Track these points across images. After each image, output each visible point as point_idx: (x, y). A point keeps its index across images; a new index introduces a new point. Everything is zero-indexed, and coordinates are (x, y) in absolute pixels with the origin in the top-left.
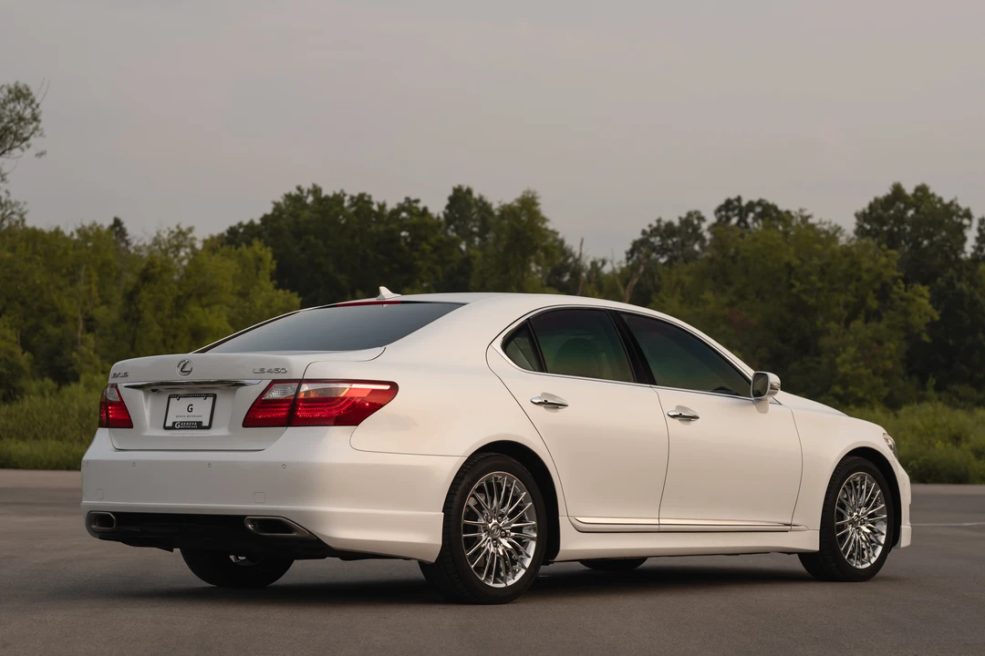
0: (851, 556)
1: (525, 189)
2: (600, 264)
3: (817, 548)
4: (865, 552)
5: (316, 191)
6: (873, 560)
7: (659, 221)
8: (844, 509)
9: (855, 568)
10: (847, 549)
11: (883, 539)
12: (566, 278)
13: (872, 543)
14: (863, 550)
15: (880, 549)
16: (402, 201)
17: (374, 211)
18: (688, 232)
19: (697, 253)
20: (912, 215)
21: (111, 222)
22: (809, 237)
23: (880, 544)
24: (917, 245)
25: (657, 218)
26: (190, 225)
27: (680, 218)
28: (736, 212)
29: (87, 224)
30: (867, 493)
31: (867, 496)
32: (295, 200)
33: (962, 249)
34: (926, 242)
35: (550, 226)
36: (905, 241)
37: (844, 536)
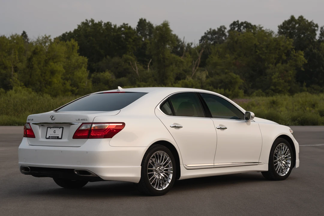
0: (279, 172)
1: (165, 20)
2: (190, 44)
3: (267, 170)
4: (284, 170)
5: (92, 21)
6: (287, 173)
7: (210, 29)
8: (277, 156)
9: (280, 176)
10: (277, 169)
11: (290, 165)
12: (179, 49)
13: (286, 167)
14: (283, 169)
15: (289, 169)
16: (122, 24)
17: (112, 28)
18: (220, 33)
19: (223, 40)
20: (298, 26)
21: (22, 32)
22: (262, 34)
23: (289, 167)
24: (299, 37)
25: (210, 28)
26: (49, 35)
27: (218, 28)
28: (237, 26)
29: (14, 34)
30: (284, 150)
31: (284, 151)
32: (85, 24)
33: (315, 38)
34: (302, 36)
35: (173, 33)
36: (295, 35)
37: (277, 165)
